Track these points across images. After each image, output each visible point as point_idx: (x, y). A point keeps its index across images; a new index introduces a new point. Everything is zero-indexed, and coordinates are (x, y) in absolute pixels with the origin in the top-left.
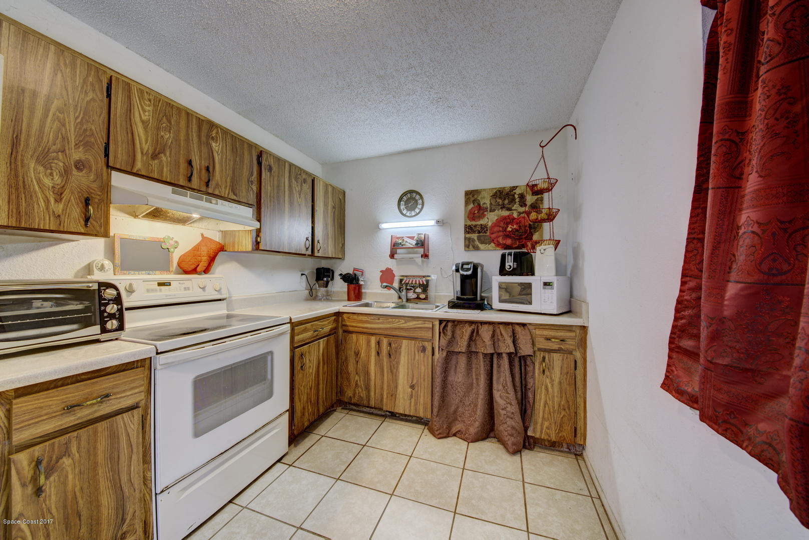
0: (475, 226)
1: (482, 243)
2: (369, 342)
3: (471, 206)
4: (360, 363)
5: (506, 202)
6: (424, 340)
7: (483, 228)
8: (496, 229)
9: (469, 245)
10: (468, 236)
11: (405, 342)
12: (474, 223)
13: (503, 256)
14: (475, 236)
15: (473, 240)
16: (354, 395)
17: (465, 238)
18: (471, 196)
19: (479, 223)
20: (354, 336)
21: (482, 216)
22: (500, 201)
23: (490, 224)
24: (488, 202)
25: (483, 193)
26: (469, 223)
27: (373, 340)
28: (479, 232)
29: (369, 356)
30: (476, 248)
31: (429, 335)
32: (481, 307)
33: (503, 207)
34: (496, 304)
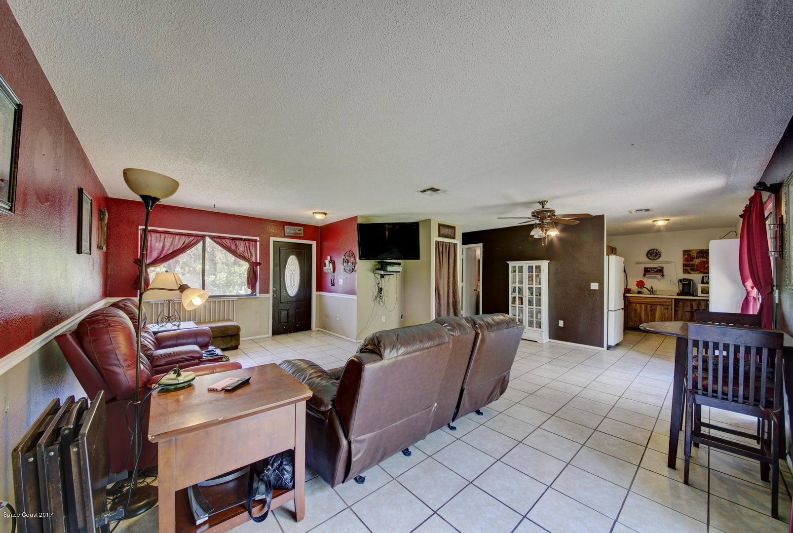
0: (689, 264)
1: (692, 271)
2: (641, 307)
3: (687, 256)
4: (637, 314)
5: (705, 255)
6: (667, 305)
7: (693, 265)
8: (700, 266)
9: (685, 271)
10: (685, 268)
11: (658, 307)
12: (688, 263)
13: (703, 277)
14: (689, 268)
15: (688, 270)
16: (634, 325)
17: (683, 269)
18: (686, 252)
19: (690, 263)
20: (634, 304)
21: (692, 260)
22: (702, 255)
23: (696, 263)
24: (695, 255)
25: (693, 251)
26: (685, 263)
27: (643, 306)
28: (691, 267)
29: (641, 311)
30: (690, 273)
31: (670, 304)
32: (693, 295)
33: (703, 257)
34: (699, 294)
